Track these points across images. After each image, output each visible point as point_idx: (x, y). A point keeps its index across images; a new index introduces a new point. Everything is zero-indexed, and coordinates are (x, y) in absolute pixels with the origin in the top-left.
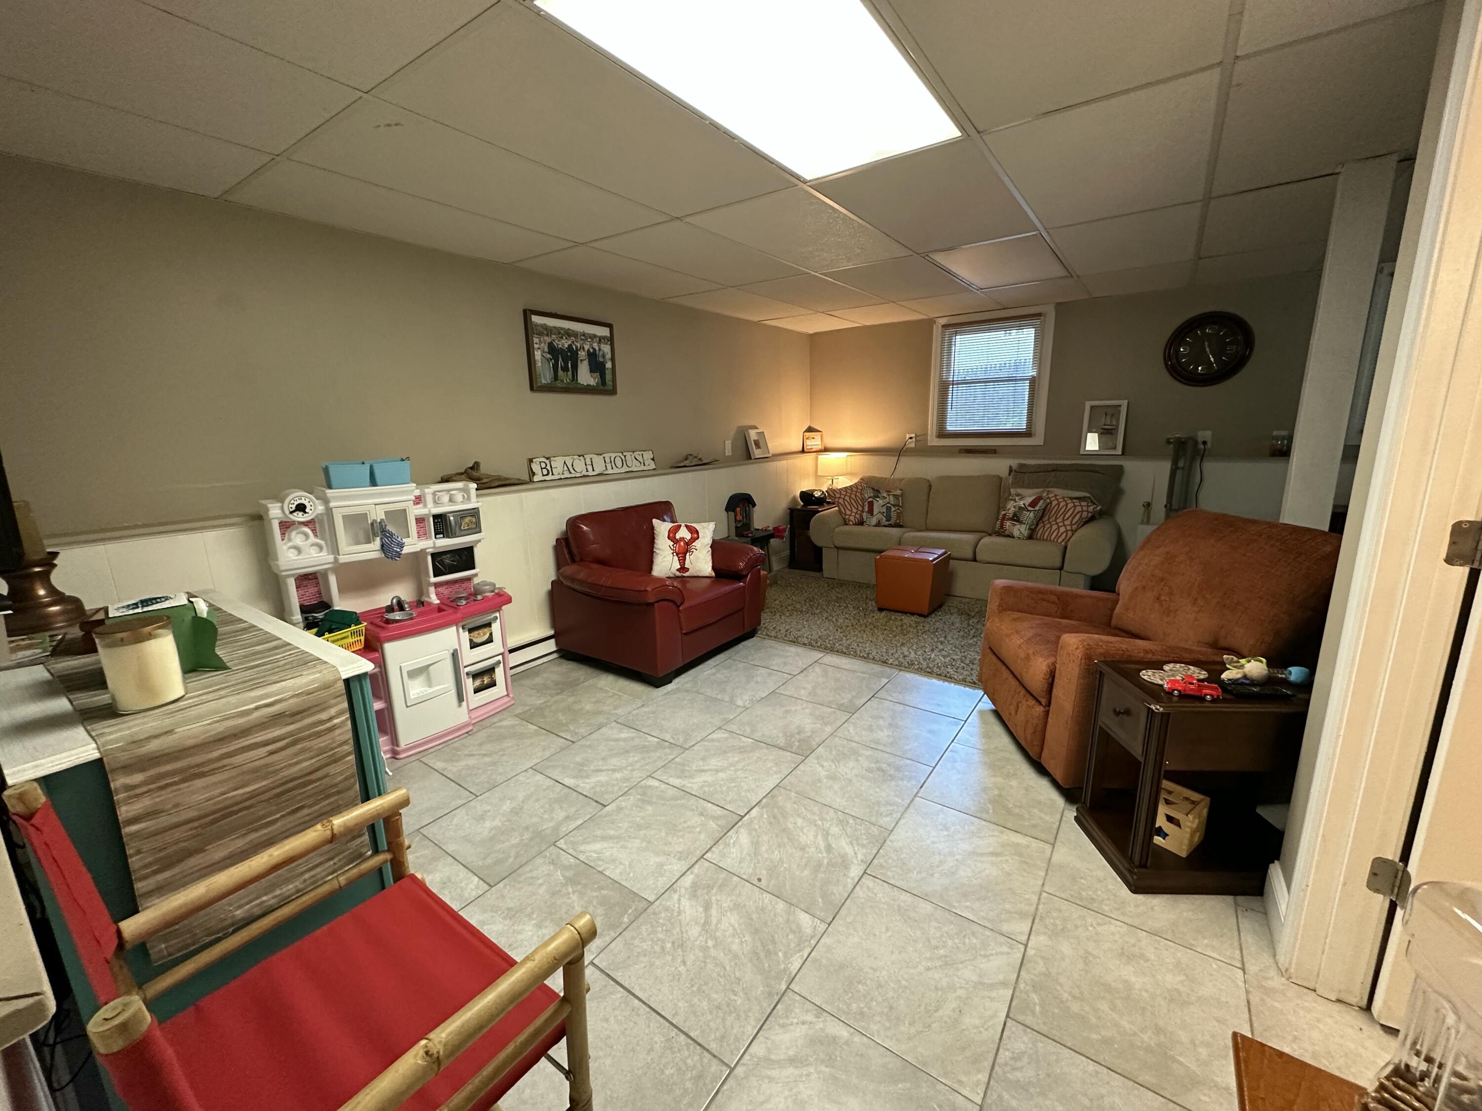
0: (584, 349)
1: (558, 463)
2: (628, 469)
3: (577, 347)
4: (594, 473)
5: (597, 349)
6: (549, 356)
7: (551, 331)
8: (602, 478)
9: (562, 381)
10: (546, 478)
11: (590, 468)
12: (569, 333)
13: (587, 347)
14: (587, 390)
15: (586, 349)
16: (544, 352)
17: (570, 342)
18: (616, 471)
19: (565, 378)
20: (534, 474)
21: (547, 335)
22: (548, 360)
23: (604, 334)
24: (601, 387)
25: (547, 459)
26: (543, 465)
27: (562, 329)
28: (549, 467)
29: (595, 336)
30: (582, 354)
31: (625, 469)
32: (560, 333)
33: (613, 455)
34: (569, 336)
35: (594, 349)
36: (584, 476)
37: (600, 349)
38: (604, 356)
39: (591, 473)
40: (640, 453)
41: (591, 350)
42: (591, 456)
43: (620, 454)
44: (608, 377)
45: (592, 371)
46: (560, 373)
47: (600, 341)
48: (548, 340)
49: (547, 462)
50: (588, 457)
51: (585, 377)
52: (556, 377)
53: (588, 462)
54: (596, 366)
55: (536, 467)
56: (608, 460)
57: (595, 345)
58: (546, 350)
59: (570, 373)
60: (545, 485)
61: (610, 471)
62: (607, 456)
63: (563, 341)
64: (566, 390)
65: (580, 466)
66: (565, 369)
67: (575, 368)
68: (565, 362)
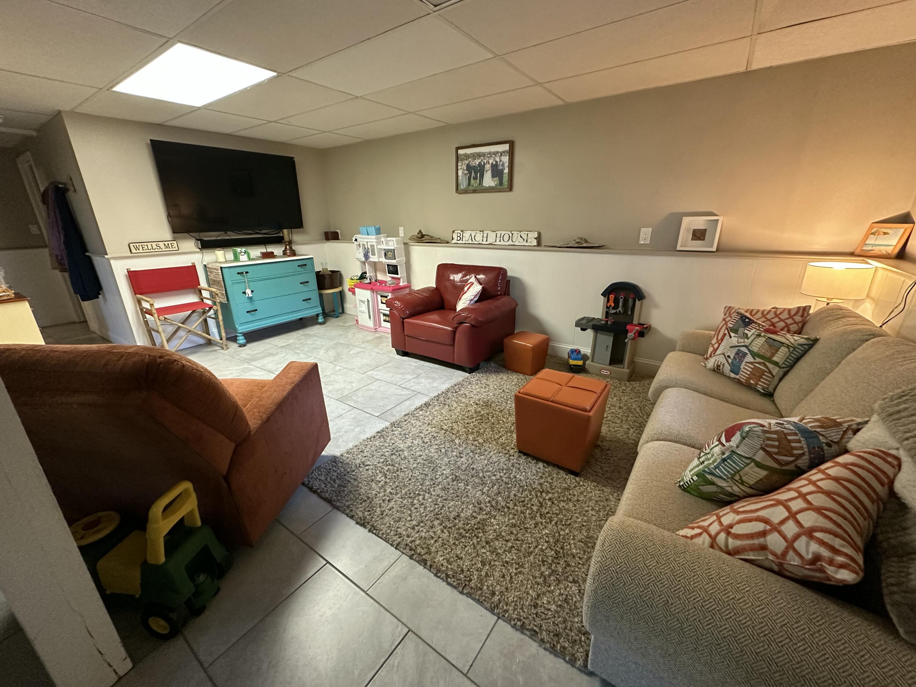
0: (489, 163)
1: (467, 235)
2: (512, 243)
3: (484, 163)
4: (487, 243)
5: (498, 160)
6: (467, 172)
7: (469, 156)
8: (492, 246)
9: (473, 186)
10: (459, 242)
11: (485, 239)
12: (479, 155)
13: (491, 161)
14: (490, 190)
15: (490, 163)
16: (464, 170)
17: (480, 161)
18: (502, 243)
19: (475, 183)
20: (453, 239)
21: (466, 160)
22: (466, 175)
23: (504, 150)
24: (499, 187)
25: (462, 231)
26: (459, 235)
27: (475, 153)
28: (461, 236)
29: (498, 152)
30: (488, 167)
31: (510, 243)
32: (474, 156)
33: (503, 233)
34: (480, 157)
35: (496, 162)
36: (479, 244)
37: (500, 161)
38: (503, 165)
39: (484, 242)
40: (526, 233)
41: (494, 163)
42: (488, 232)
43: (509, 233)
44: (506, 178)
45: (493, 176)
46: (472, 181)
47: (501, 155)
48: (467, 162)
49: (461, 233)
50: (485, 233)
51: (489, 181)
52: (469, 184)
53: (485, 235)
54: (497, 172)
55: (455, 236)
56: (498, 235)
57: (498, 159)
58: (465, 168)
59: (478, 181)
60: (457, 246)
61: (498, 243)
62: (499, 233)
63: (476, 161)
64: (475, 191)
65: (479, 238)
66: (475, 178)
67: (482, 176)
68: (476, 174)
